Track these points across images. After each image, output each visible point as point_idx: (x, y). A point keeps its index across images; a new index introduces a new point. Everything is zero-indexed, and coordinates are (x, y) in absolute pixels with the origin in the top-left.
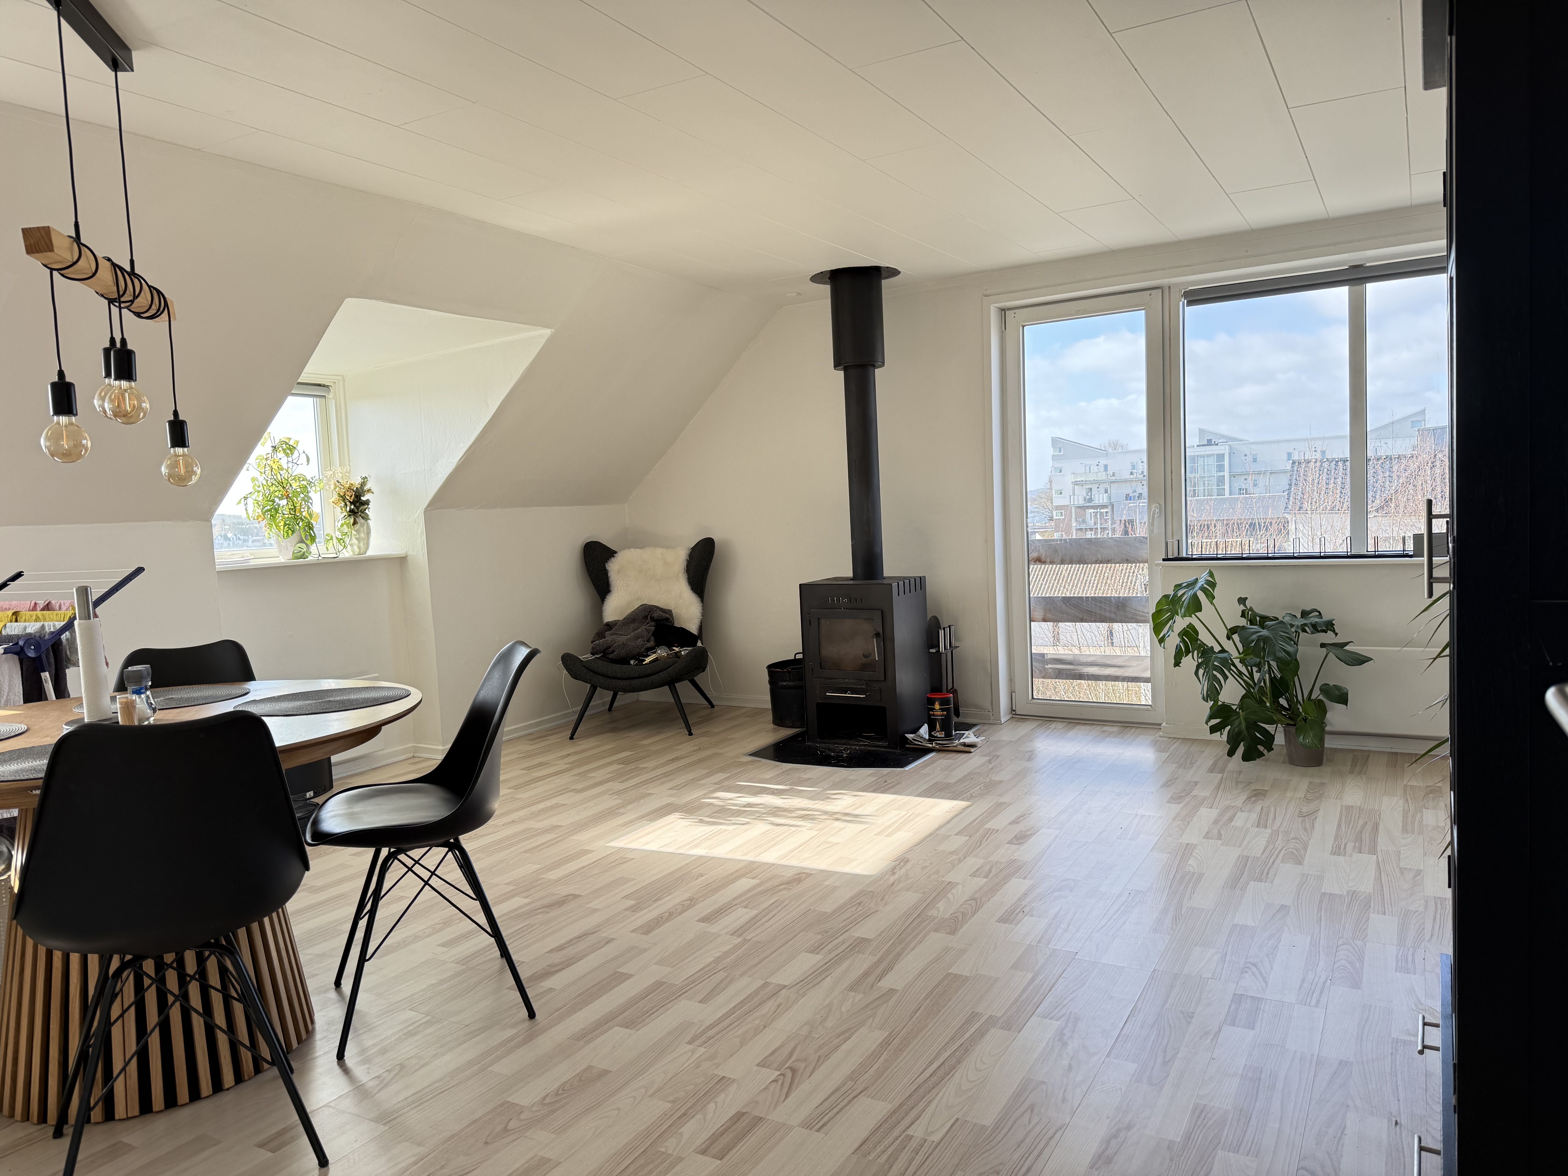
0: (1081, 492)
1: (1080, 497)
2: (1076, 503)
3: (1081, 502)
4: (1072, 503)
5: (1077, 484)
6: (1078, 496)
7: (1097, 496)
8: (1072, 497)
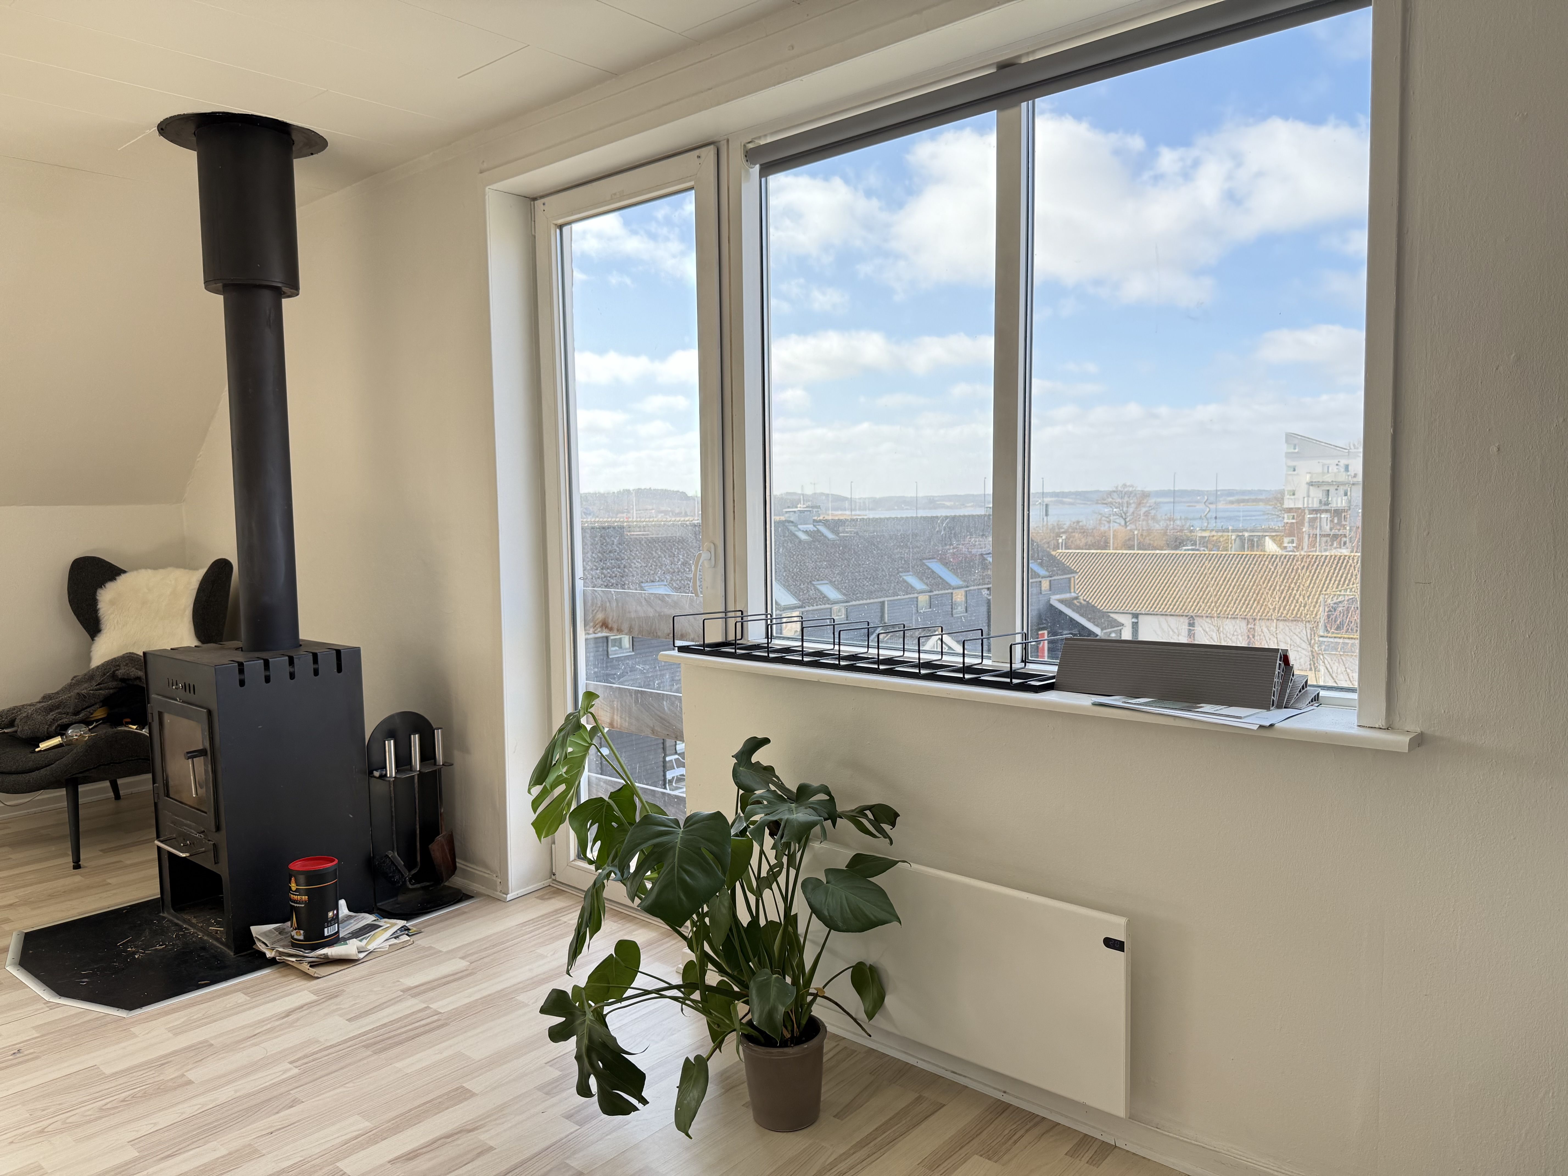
0: (1317, 495)
1: (1315, 499)
2: (1310, 506)
3: (1316, 505)
4: (1305, 506)
5: (1312, 485)
6: (1313, 498)
7: (1334, 499)
8: (1306, 499)
